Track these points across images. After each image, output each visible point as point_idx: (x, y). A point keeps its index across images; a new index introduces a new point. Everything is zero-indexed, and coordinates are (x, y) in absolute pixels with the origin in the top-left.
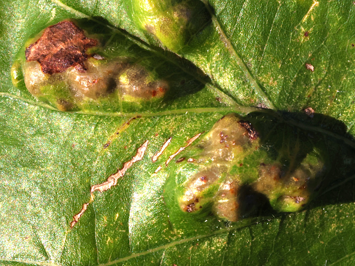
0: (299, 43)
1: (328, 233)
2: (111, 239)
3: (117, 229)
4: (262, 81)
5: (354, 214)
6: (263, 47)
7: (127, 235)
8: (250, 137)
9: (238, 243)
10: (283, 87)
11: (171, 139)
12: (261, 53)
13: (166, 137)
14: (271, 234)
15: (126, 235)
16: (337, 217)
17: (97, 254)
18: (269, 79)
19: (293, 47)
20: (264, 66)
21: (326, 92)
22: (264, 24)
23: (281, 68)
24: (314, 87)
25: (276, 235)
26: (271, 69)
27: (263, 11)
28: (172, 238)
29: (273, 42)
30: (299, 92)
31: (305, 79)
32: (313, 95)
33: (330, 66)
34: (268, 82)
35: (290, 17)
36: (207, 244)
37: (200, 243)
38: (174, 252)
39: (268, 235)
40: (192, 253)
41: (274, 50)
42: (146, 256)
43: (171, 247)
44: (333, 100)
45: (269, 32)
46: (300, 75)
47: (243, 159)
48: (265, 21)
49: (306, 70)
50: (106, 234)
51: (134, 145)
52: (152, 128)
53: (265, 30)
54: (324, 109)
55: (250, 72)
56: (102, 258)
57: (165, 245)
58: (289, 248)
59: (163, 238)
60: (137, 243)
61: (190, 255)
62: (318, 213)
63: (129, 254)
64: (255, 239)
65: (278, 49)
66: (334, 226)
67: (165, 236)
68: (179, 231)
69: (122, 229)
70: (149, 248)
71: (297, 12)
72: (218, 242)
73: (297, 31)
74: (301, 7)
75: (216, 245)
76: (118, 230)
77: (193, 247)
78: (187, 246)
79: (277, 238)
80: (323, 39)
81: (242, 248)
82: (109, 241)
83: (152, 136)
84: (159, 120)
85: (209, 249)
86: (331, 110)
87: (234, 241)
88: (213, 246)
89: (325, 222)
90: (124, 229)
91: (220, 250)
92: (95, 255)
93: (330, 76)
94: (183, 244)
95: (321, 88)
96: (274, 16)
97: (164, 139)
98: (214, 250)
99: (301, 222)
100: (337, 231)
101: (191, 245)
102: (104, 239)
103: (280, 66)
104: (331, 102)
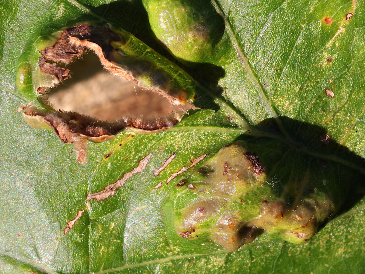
0: (320, 68)
1: (334, 256)
2: (105, 248)
3: (112, 238)
4: (278, 103)
5: (364, 241)
6: (281, 69)
7: (122, 245)
8: (255, 172)
9: (237, 263)
10: (299, 112)
11: (175, 155)
12: (279, 75)
13: (171, 153)
14: (272, 256)
15: (120, 245)
16: (345, 243)
17: (89, 262)
18: (285, 102)
19: (314, 72)
20: (281, 89)
21: (344, 120)
22: (285, 47)
23: (298, 92)
24: (332, 114)
25: (278, 257)
26: (288, 92)
27: (285, 33)
28: (167, 253)
29: (293, 65)
30: (315, 119)
31: (324, 105)
32: (331, 122)
33: (351, 94)
34: (284, 105)
35: (313, 42)
36: (204, 262)
37: (197, 260)
38: (169, 267)
39: (269, 257)
40: (187, 269)
41: (293, 73)
42: (139, 268)
43: (166, 261)
44: (352, 128)
45: (290, 55)
46: (318, 101)
47: (244, 195)
48: (286, 43)
49: (326, 96)
50: (100, 243)
51: (136, 157)
52: (157, 142)
53: (285, 53)
54: (341, 137)
55: (265, 93)
56: (94, 266)
57: (159, 259)
58: (291, 269)
59: (159, 252)
60: (131, 254)
61: (185, 271)
62: (325, 238)
63: (123, 265)
64: (255, 260)
65: (297, 73)
66: (341, 251)
67: (161, 251)
68: (175, 247)
69: (116, 239)
70: (143, 260)
71: (321, 37)
72: (216, 261)
73: (319, 56)
74: (326, 32)
75: (213, 264)
76: (113, 240)
77: (189, 263)
78: (183, 262)
79: (278, 260)
80: (346, 66)
81: (241, 268)
82: (103, 250)
83: (156, 150)
84: (164, 135)
85: (206, 266)
86: (348, 138)
87: (233, 261)
88: (210, 264)
89: (332, 246)
90: (119, 239)
91: (216, 269)
92: (87, 263)
93: (350, 104)
94: (178, 260)
95: (340, 116)
96: (296, 40)
97: (168, 154)
98: (211, 268)
99: (306, 246)
100: (343, 255)
101: (187, 262)
102: (98, 248)
103: (297, 90)
104: (349, 130)
